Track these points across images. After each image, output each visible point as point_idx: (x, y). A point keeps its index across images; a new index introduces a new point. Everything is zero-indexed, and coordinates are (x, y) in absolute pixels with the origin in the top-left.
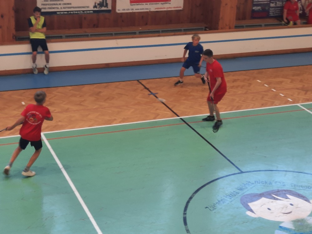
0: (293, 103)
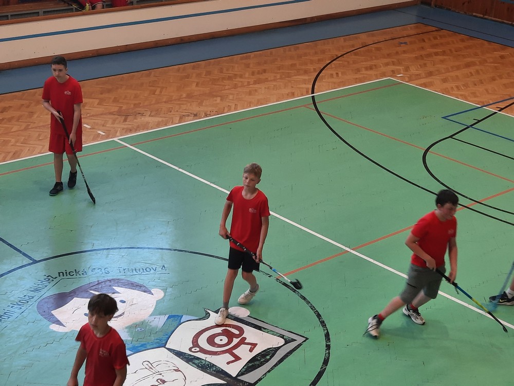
0: (107, 137)
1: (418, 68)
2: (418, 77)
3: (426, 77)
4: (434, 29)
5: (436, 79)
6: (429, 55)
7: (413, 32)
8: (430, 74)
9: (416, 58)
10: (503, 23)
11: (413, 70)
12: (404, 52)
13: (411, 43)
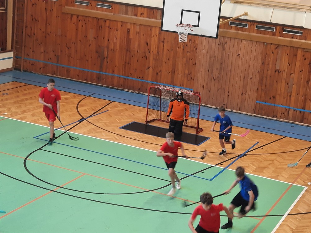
1: (16, 108)
2: (16, 114)
3: (22, 114)
4: (24, 84)
5: (28, 115)
6: (22, 100)
7: (11, 87)
8: (24, 112)
9: (15, 102)
10: (65, 79)
11: (13, 110)
12: (7, 99)
13: (10, 94)
